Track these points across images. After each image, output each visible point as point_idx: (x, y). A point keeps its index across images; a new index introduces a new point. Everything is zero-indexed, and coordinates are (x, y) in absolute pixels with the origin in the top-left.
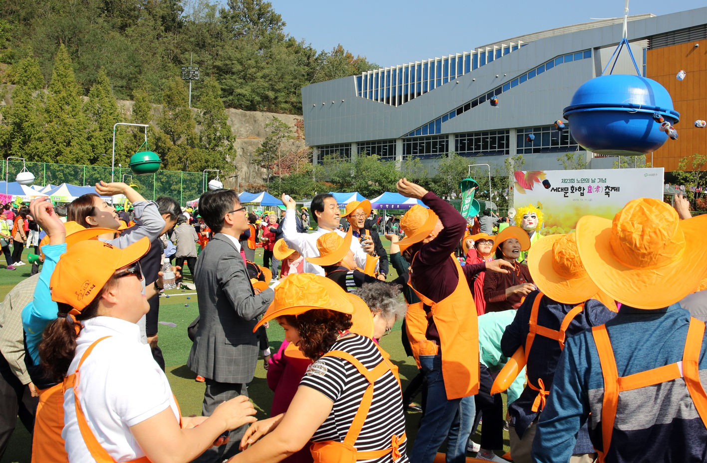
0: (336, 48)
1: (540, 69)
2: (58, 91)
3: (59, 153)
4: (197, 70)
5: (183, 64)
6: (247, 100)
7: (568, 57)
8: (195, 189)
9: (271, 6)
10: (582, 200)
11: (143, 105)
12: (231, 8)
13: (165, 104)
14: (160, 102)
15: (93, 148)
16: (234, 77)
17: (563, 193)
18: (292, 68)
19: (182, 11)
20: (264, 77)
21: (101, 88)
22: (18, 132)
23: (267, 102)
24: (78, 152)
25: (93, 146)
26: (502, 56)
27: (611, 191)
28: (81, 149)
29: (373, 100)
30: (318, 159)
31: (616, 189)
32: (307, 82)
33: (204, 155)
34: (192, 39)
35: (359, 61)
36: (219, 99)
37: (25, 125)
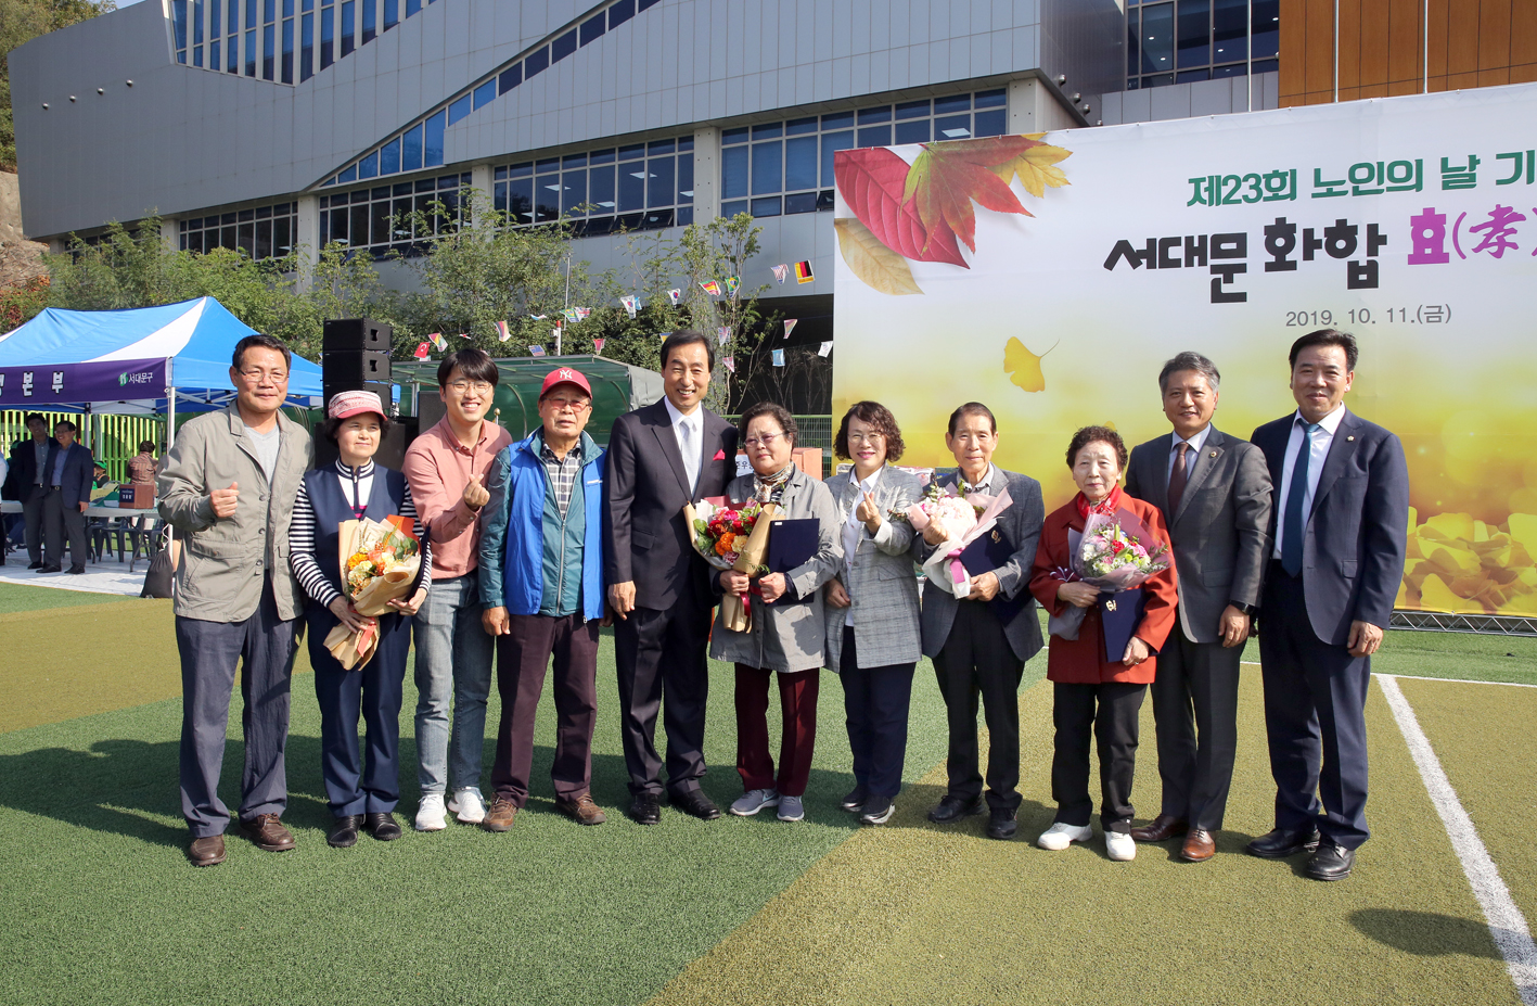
10: (1361, 316)
17: (1201, 277)
29: (223, 71)
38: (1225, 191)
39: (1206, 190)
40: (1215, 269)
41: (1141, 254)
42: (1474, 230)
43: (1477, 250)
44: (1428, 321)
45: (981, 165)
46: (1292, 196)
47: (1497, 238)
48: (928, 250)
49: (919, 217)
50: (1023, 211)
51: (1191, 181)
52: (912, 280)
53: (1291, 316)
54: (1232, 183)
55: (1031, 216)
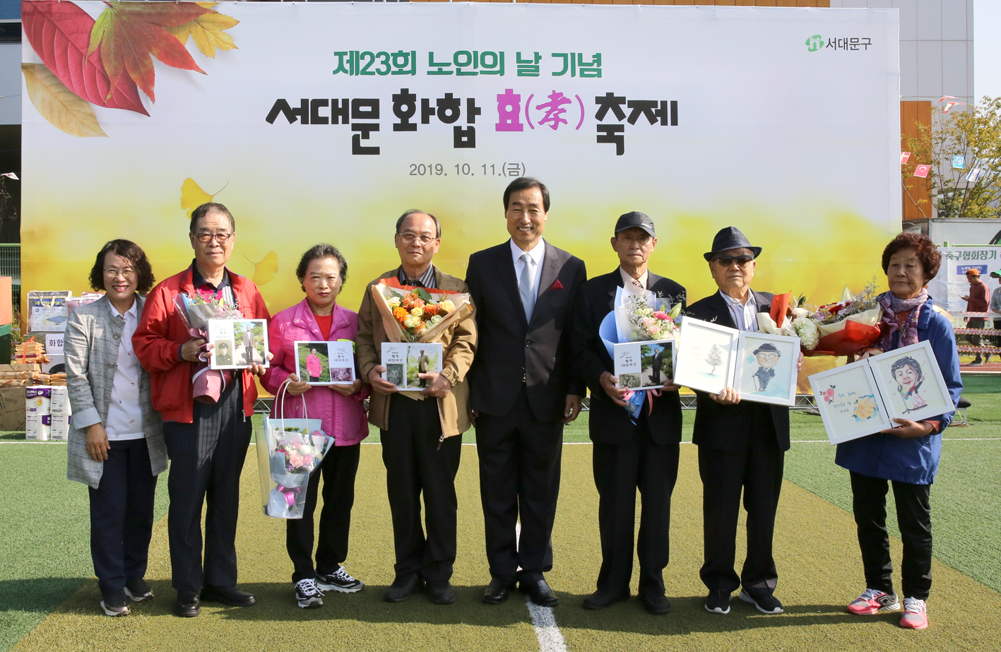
10: (464, 169)
17: (343, 133)
27: (632, 120)
31: (662, 113)
38: (363, 64)
39: (348, 62)
40: (355, 127)
41: (296, 111)
42: (539, 108)
43: (541, 123)
44: (510, 175)
45: (160, 26)
46: (413, 72)
47: (554, 115)
48: (112, 98)
49: (103, 67)
50: (197, 69)
51: (336, 54)
52: (97, 124)
53: (413, 167)
54: (368, 58)
55: (204, 73)
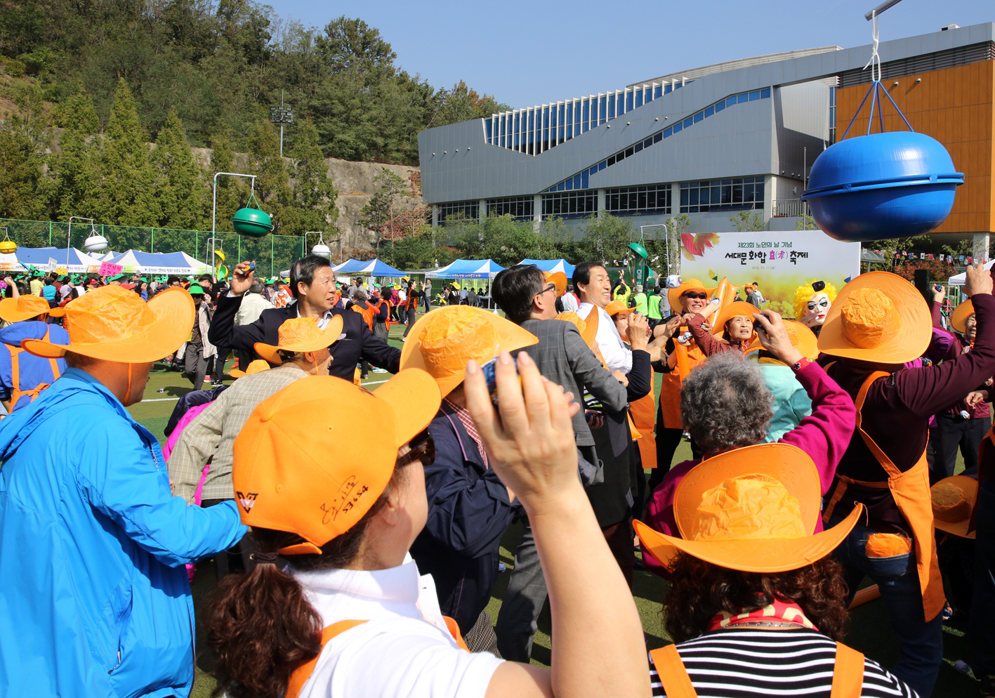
0: (458, 85)
1: (709, 111)
2: (118, 136)
3: (121, 212)
4: (290, 111)
5: (270, 103)
6: (351, 148)
7: (743, 96)
8: (288, 256)
9: (378, 34)
10: (763, 268)
11: (224, 153)
12: (329, 36)
13: (250, 152)
14: (243, 150)
15: (162, 207)
16: (335, 120)
18: (404, 109)
19: (269, 38)
20: (371, 120)
21: (171, 133)
22: (69, 187)
23: (376, 151)
24: (144, 211)
25: (162, 204)
26: (663, 94)
27: (798, 257)
28: (148, 207)
29: (506, 147)
30: (439, 220)
31: (805, 255)
32: (423, 126)
33: (298, 214)
34: (282, 73)
35: (486, 101)
36: (317, 146)
37: (78, 178)
38: (743, 245)
40: (741, 259)
41: (730, 255)
42: (778, 254)
43: (779, 258)
44: (772, 269)
45: (706, 238)
46: (753, 247)
47: (782, 256)
48: (697, 253)
49: (695, 247)
51: (738, 243)
52: (693, 257)
53: (752, 267)
55: (714, 248)
